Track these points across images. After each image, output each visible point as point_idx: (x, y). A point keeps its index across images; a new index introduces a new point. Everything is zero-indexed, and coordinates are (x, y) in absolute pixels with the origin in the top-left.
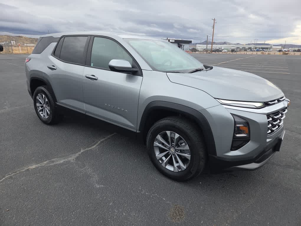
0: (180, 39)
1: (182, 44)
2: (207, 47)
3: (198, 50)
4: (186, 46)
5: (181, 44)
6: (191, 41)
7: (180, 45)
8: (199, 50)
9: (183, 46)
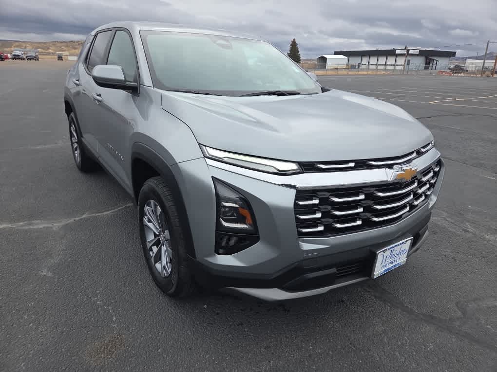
0: (431, 49)
1: (435, 58)
2: (484, 65)
3: (467, 71)
4: (442, 63)
5: (430, 57)
6: (455, 53)
7: (431, 59)
8: (470, 69)
9: (435, 62)
